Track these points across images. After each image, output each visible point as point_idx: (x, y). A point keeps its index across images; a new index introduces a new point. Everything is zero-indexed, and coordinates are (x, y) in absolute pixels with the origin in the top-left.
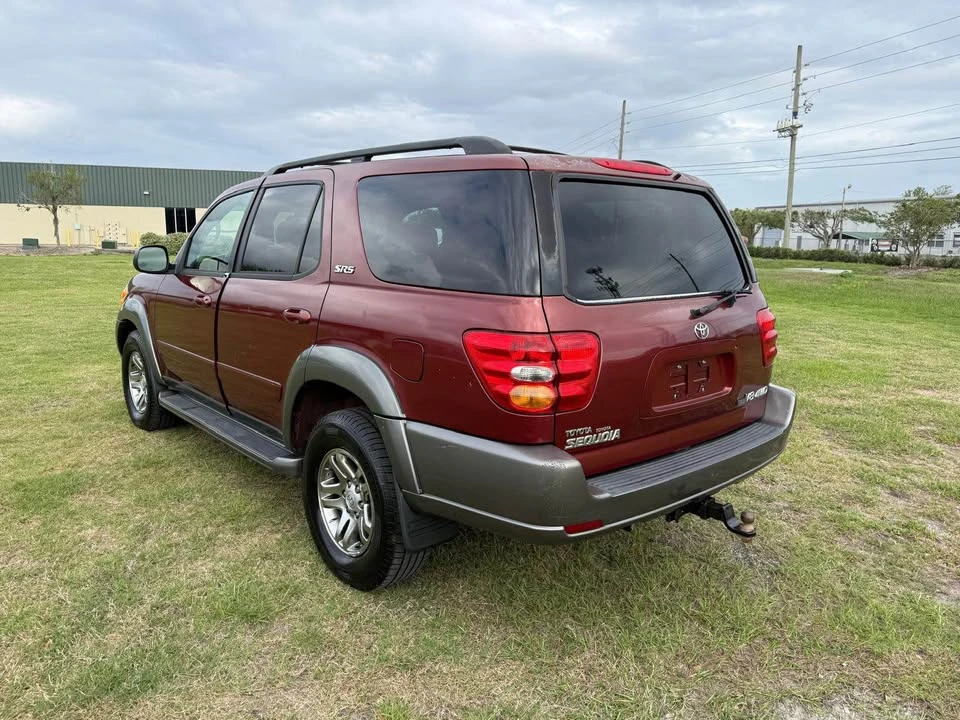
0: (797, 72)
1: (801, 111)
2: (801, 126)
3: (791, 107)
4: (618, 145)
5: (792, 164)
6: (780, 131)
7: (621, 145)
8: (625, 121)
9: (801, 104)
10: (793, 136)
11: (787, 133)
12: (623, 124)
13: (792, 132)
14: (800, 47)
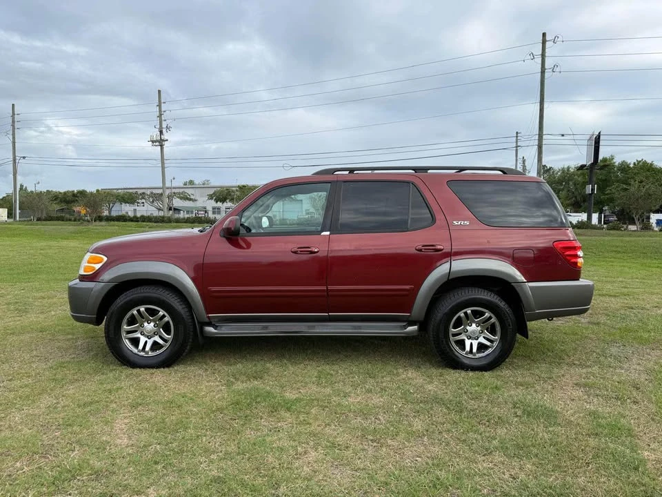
0: (159, 106)
1: (164, 131)
2: (167, 140)
3: (158, 127)
4: (11, 137)
5: (163, 163)
6: (153, 142)
7: (14, 138)
8: (16, 120)
9: (164, 126)
10: (162, 146)
11: (157, 144)
12: (13, 122)
13: (161, 142)
14: (159, 91)
